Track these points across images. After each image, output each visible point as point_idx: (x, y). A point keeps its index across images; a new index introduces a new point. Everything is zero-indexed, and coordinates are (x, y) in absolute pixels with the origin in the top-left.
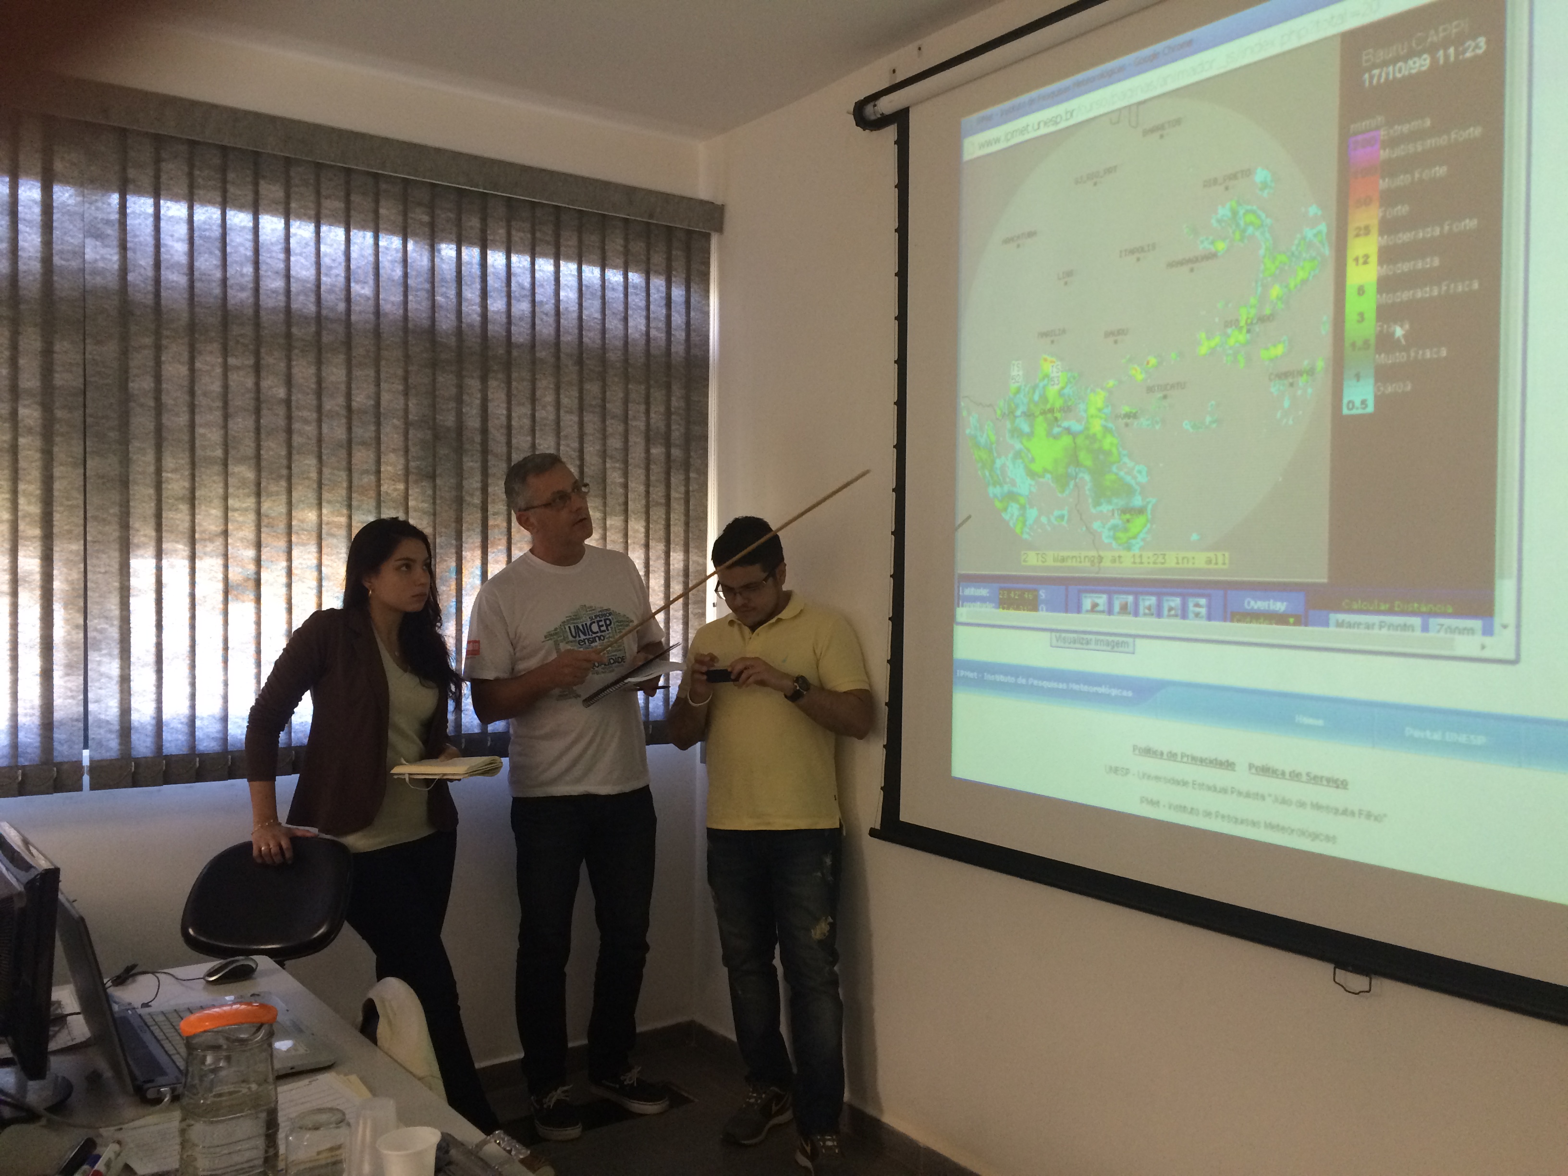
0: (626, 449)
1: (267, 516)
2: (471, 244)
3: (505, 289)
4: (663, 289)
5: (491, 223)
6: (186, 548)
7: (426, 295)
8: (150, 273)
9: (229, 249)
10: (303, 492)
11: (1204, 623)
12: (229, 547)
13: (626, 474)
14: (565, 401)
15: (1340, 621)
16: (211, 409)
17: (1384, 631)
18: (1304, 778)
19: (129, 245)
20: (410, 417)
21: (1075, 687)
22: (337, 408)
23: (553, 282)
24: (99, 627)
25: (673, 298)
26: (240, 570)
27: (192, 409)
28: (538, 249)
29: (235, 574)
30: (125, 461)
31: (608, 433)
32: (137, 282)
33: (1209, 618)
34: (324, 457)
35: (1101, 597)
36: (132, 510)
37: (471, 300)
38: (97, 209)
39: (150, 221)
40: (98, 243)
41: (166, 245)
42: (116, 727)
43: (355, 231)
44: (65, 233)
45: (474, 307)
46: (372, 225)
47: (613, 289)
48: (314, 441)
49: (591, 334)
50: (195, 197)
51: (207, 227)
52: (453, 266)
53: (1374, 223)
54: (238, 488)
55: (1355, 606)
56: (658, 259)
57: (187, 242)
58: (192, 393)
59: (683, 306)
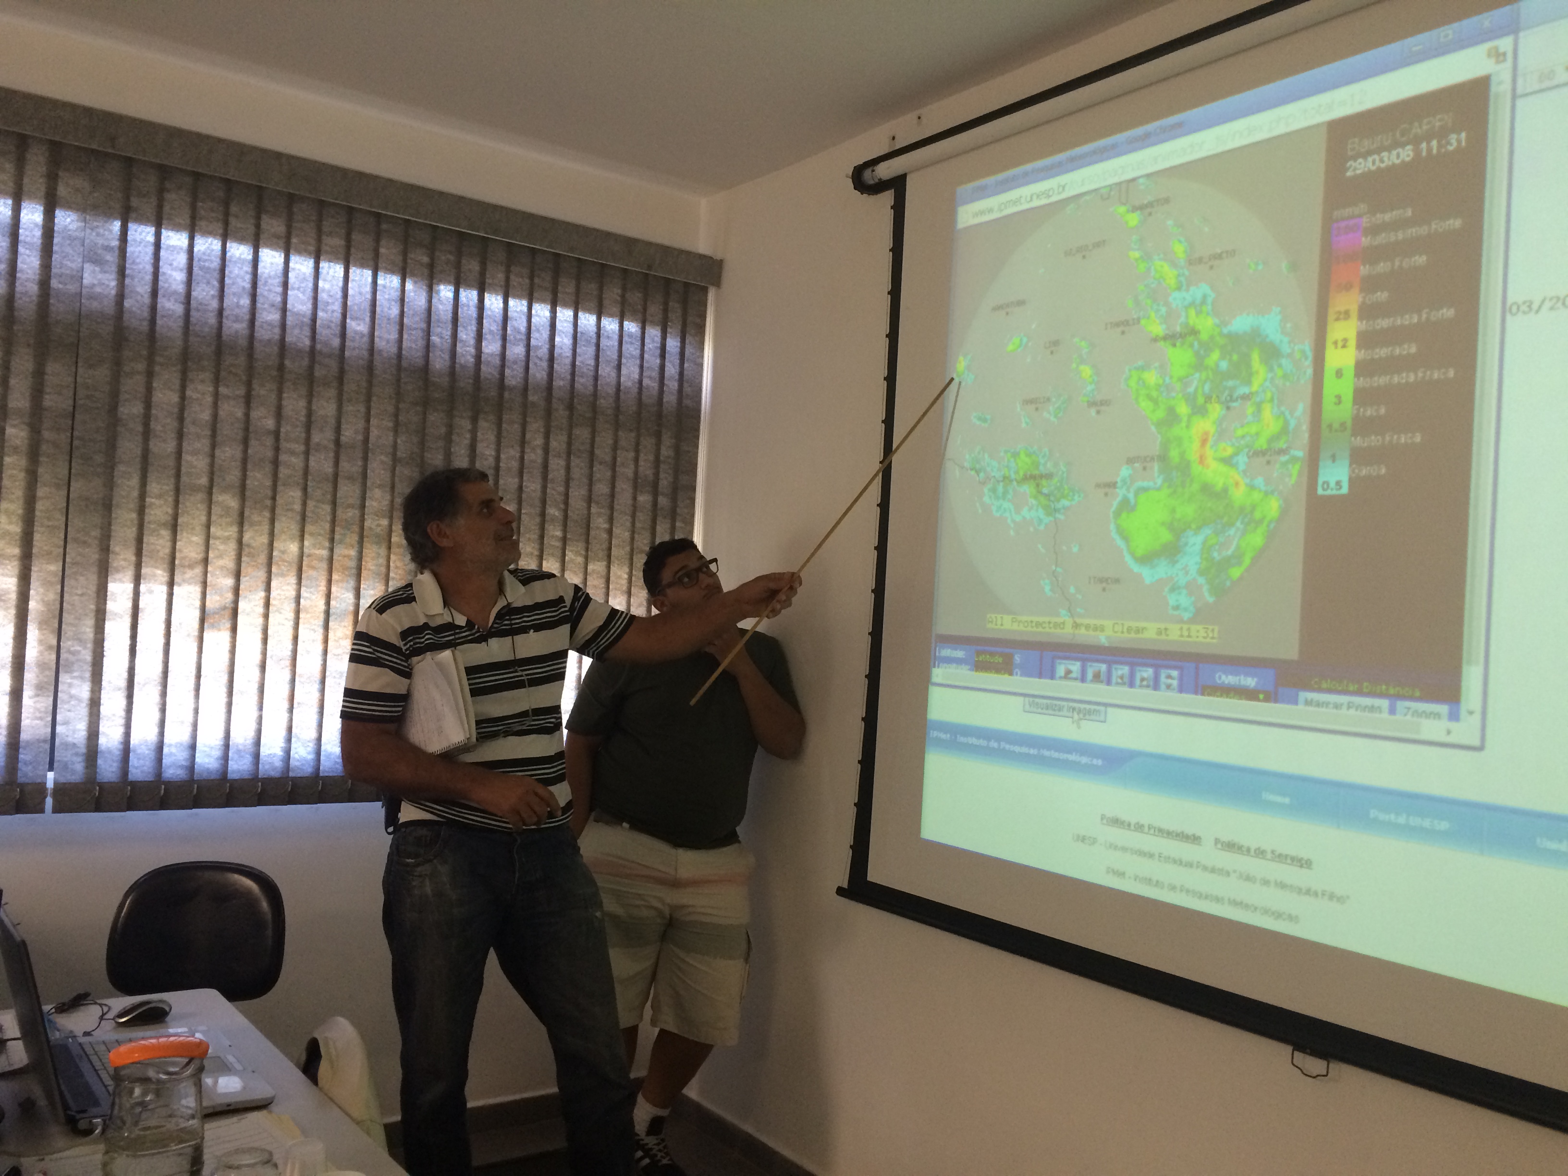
0: (612, 496)
1: (249, 546)
2: (469, 286)
3: (501, 332)
4: (658, 339)
5: (490, 267)
6: (165, 574)
7: (421, 335)
8: (147, 300)
9: (227, 280)
10: (287, 524)
11: (1174, 695)
12: (209, 575)
13: (611, 520)
14: (554, 444)
15: (1309, 699)
16: (198, 436)
17: (1352, 712)
18: (1269, 856)
19: (127, 272)
20: (399, 454)
21: (1046, 753)
22: (326, 442)
23: (548, 328)
24: (72, 649)
25: (668, 348)
26: (218, 598)
27: (180, 436)
28: (535, 295)
29: (213, 601)
30: (110, 484)
31: (594, 479)
32: (134, 309)
33: (1181, 690)
34: (309, 490)
35: (1074, 664)
36: (113, 534)
37: (466, 341)
38: (98, 235)
39: (150, 250)
40: (97, 269)
41: (164, 274)
42: (83, 750)
43: (354, 268)
44: (64, 257)
45: (468, 348)
46: (371, 263)
47: (608, 337)
48: (301, 472)
49: (582, 380)
50: (197, 228)
51: (207, 258)
52: (450, 307)
53: (1354, 309)
54: (221, 516)
55: (1324, 685)
56: (654, 309)
57: (185, 271)
58: (181, 419)
59: (678, 357)
